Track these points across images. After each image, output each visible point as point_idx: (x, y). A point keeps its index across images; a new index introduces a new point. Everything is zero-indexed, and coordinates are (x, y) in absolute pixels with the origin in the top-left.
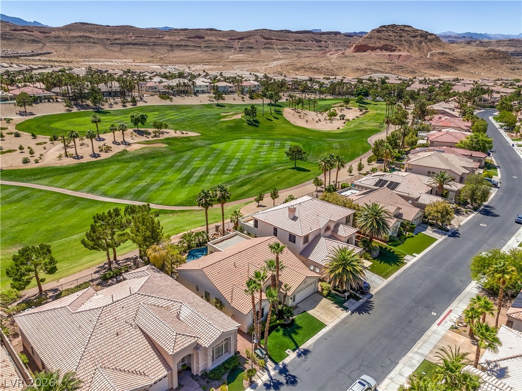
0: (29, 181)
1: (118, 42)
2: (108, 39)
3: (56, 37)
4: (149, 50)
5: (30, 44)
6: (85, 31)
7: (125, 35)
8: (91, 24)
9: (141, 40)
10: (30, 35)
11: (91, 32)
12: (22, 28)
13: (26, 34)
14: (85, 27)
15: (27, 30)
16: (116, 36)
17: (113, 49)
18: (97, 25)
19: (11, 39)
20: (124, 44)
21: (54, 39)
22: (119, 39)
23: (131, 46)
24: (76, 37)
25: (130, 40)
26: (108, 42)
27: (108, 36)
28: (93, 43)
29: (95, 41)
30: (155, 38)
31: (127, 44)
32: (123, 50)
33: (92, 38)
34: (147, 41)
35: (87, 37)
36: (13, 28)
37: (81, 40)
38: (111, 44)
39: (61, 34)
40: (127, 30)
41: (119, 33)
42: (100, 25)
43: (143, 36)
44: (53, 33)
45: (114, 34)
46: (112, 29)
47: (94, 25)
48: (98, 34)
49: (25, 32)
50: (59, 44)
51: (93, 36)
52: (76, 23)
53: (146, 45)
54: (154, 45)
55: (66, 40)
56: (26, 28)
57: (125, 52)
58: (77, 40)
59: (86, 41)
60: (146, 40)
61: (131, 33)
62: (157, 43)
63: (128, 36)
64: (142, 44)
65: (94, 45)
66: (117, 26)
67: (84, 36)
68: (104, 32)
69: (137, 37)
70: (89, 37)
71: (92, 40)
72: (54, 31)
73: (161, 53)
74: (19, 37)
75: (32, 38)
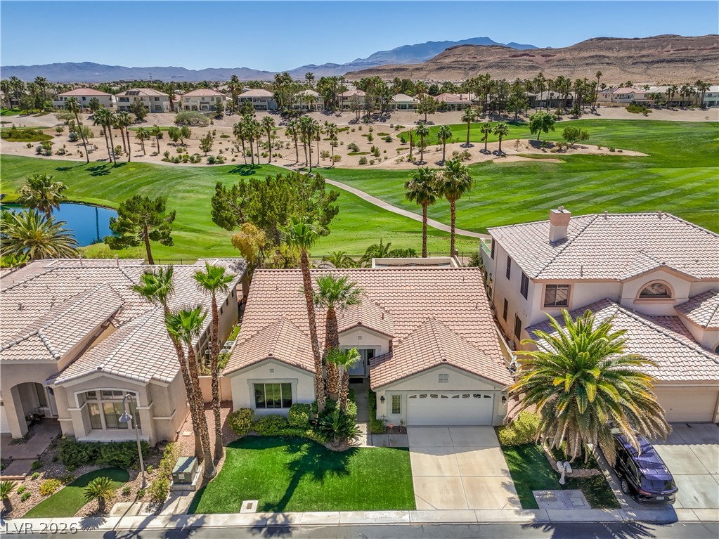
0: (337, 180)
1: (644, 59)
2: (631, 57)
3: (559, 61)
4: (692, 68)
5: (526, 72)
6: (599, 48)
7: (660, 49)
8: (613, 39)
9: (684, 54)
10: (530, 61)
11: (609, 49)
12: (523, 53)
13: (525, 60)
14: (603, 43)
15: (527, 55)
16: (644, 53)
17: (635, 70)
18: (620, 39)
19: (506, 67)
20: (652, 62)
21: (556, 63)
22: (648, 56)
23: (664, 64)
24: (585, 58)
25: (665, 55)
26: (630, 61)
27: (633, 53)
28: (608, 64)
29: (610, 62)
30: (710, 49)
31: (658, 62)
32: (649, 71)
33: (608, 57)
34: (693, 55)
35: (600, 56)
36: (513, 54)
37: (591, 61)
38: (633, 64)
39: (568, 56)
40: (665, 41)
41: (649, 48)
42: (625, 39)
43: (689, 47)
44: (558, 56)
45: (643, 48)
46: (641, 42)
47: (617, 39)
48: (618, 51)
49: (525, 57)
50: (561, 69)
51: (610, 55)
52: (592, 40)
53: (690, 61)
54: (704, 60)
55: (572, 63)
56: (527, 52)
57: (652, 73)
58: (586, 62)
59: (598, 62)
60: (691, 53)
61: (670, 46)
62: (710, 57)
63: (664, 50)
64: (682, 61)
65: (607, 67)
66: (651, 38)
67: (596, 56)
68: (629, 48)
69: (679, 50)
70: (604, 57)
71: (606, 60)
72: (560, 52)
73: (712, 73)
74: (516, 64)
75: (530, 63)
